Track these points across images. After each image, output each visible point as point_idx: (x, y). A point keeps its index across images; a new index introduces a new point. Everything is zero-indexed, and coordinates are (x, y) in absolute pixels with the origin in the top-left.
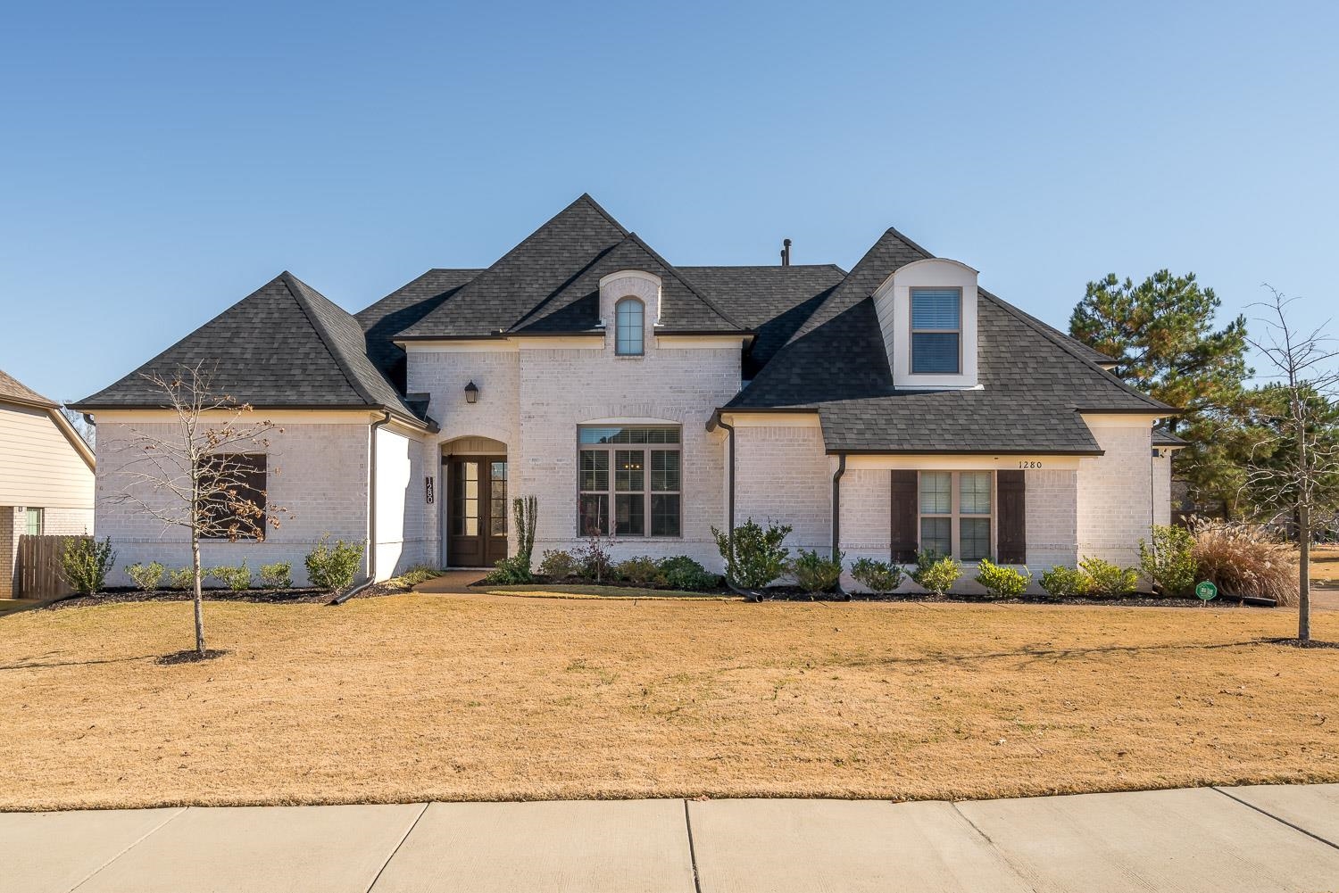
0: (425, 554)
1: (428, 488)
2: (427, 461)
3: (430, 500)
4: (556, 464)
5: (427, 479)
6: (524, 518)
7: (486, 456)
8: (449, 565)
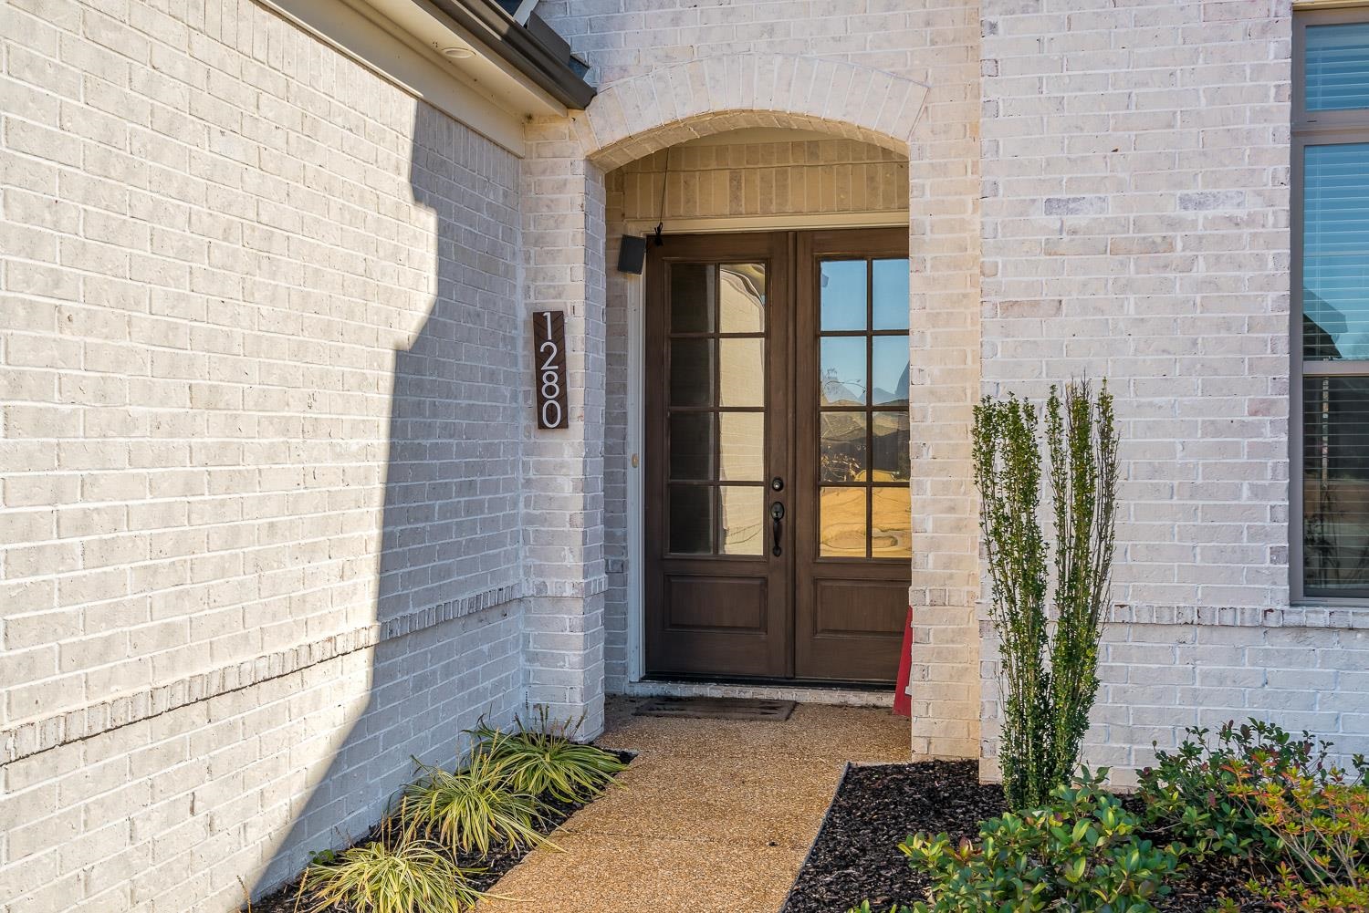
0: (532, 658)
1: (540, 358)
2: (539, 241)
3: (551, 414)
4: (1173, 224)
5: (538, 319)
6: (1045, 517)
7: (796, 234)
8: (654, 672)
